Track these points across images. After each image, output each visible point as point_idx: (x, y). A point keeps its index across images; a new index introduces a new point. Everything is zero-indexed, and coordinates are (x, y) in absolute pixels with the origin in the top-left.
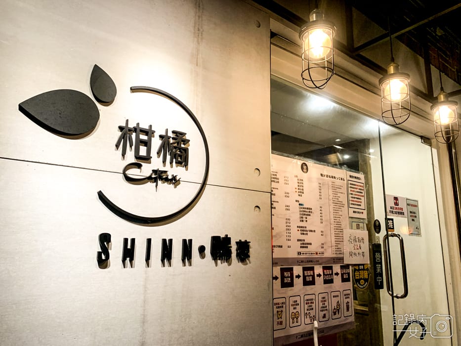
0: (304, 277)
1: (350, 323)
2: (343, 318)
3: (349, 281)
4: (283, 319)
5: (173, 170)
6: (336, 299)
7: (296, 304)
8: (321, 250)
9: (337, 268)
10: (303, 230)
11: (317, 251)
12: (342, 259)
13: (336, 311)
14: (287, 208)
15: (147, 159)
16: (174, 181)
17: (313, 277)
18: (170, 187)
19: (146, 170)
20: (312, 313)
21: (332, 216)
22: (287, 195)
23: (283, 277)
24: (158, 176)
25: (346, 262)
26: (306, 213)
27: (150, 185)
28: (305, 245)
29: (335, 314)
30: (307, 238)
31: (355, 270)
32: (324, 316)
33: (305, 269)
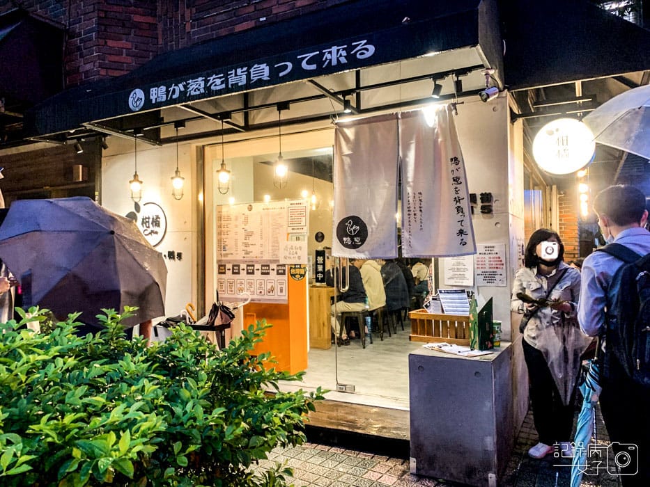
0: (247, 270)
1: (284, 300)
2: (276, 296)
3: (285, 274)
4: (233, 289)
5: (156, 229)
6: (271, 285)
7: (241, 283)
8: (260, 255)
9: (273, 266)
10: (246, 245)
11: (257, 255)
12: (279, 261)
13: (271, 290)
14: (236, 233)
15: (149, 227)
16: (156, 233)
17: (253, 270)
18: (155, 235)
19: (149, 230)
20: (252, 289)
21: (270, 235)
22: (236, 226)
23: (233, 269)
24: (152, 232)
25: (281, 263)
26: (249, 234)
27: (150, 235)
28: (247, 253)
29: (269, 292)
30: (249, 249)
31: (291, 268)
32: (261, 292)
33: (248, 266)
